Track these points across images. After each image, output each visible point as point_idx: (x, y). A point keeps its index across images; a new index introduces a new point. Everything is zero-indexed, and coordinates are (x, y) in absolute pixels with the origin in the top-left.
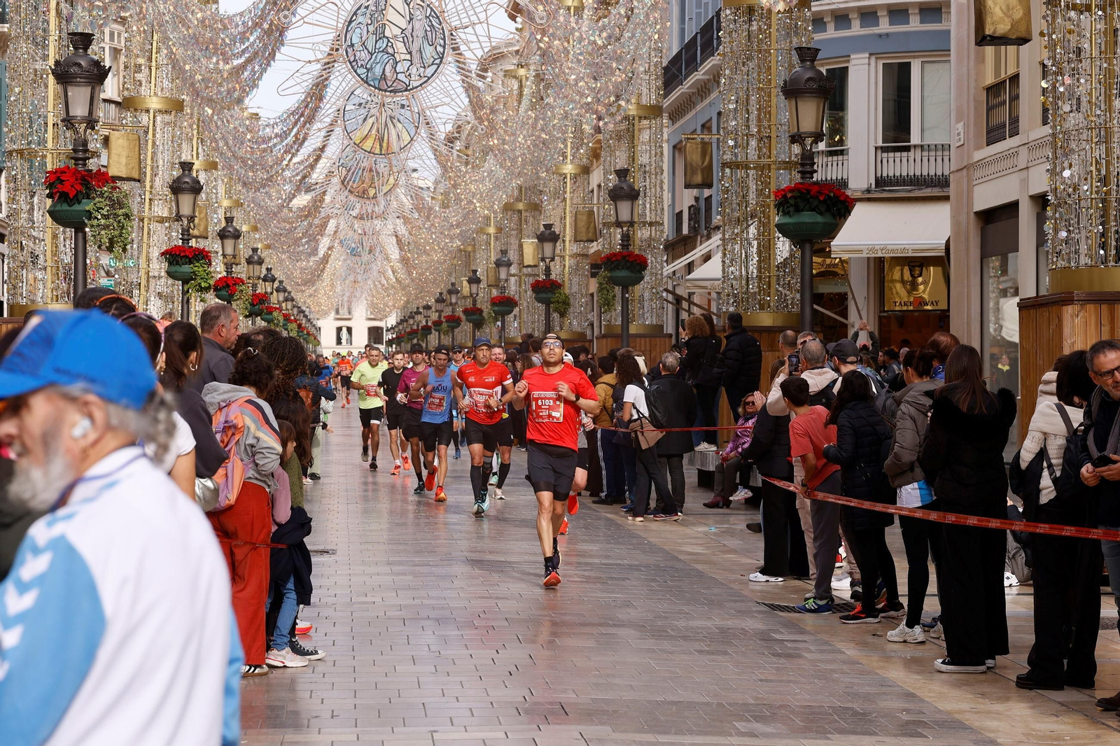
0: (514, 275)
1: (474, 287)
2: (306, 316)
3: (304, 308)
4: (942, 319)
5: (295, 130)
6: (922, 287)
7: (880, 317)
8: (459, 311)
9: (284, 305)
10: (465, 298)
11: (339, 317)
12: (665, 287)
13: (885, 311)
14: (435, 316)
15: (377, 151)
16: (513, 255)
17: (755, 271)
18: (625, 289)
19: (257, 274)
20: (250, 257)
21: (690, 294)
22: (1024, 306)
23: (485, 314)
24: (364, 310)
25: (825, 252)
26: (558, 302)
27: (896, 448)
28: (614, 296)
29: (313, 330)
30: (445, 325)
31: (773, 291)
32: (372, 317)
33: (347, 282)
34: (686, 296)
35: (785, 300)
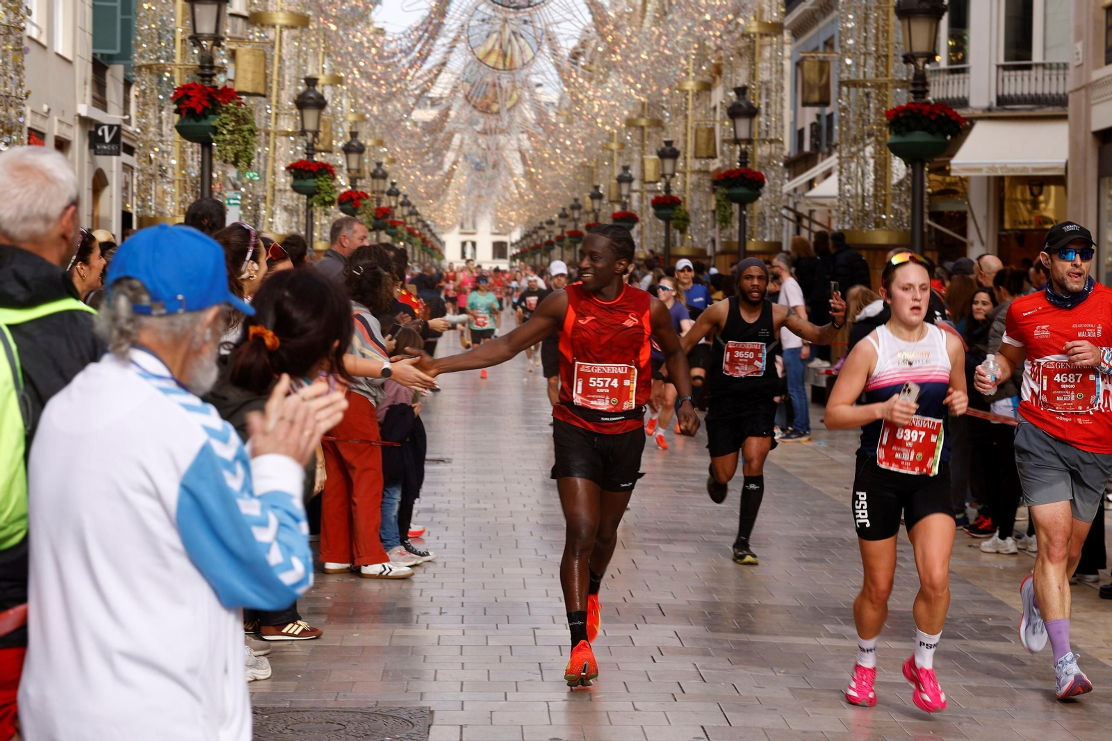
0: (635, 191)
1: (596, 204)
2: (430, 231)
3: (429, 222)
5: (419, 46)
6: (1043, 206)
7: (1000, 238)
8: (581, 226)
9: (408, 219)
10: (587, 213)
11: (464, 231)
12: (786, 204)
13: (1004, 230)
14: (558, 232)
15: (501, 66)
16: (634, 172)
17: (872, 190)
18: (743, 206)
19: (381, 188)
20: (375, 171)
21: (811, 212)
24: (489, 225)
25: (943, 170)
26: (678, 218)
28: (732, 213)
29: (437, 245)
30: (567, 241)
31: (888, 209)
32: (497, 231)
33: (472, 196)
34: (806, 213)
35: (901, 218)
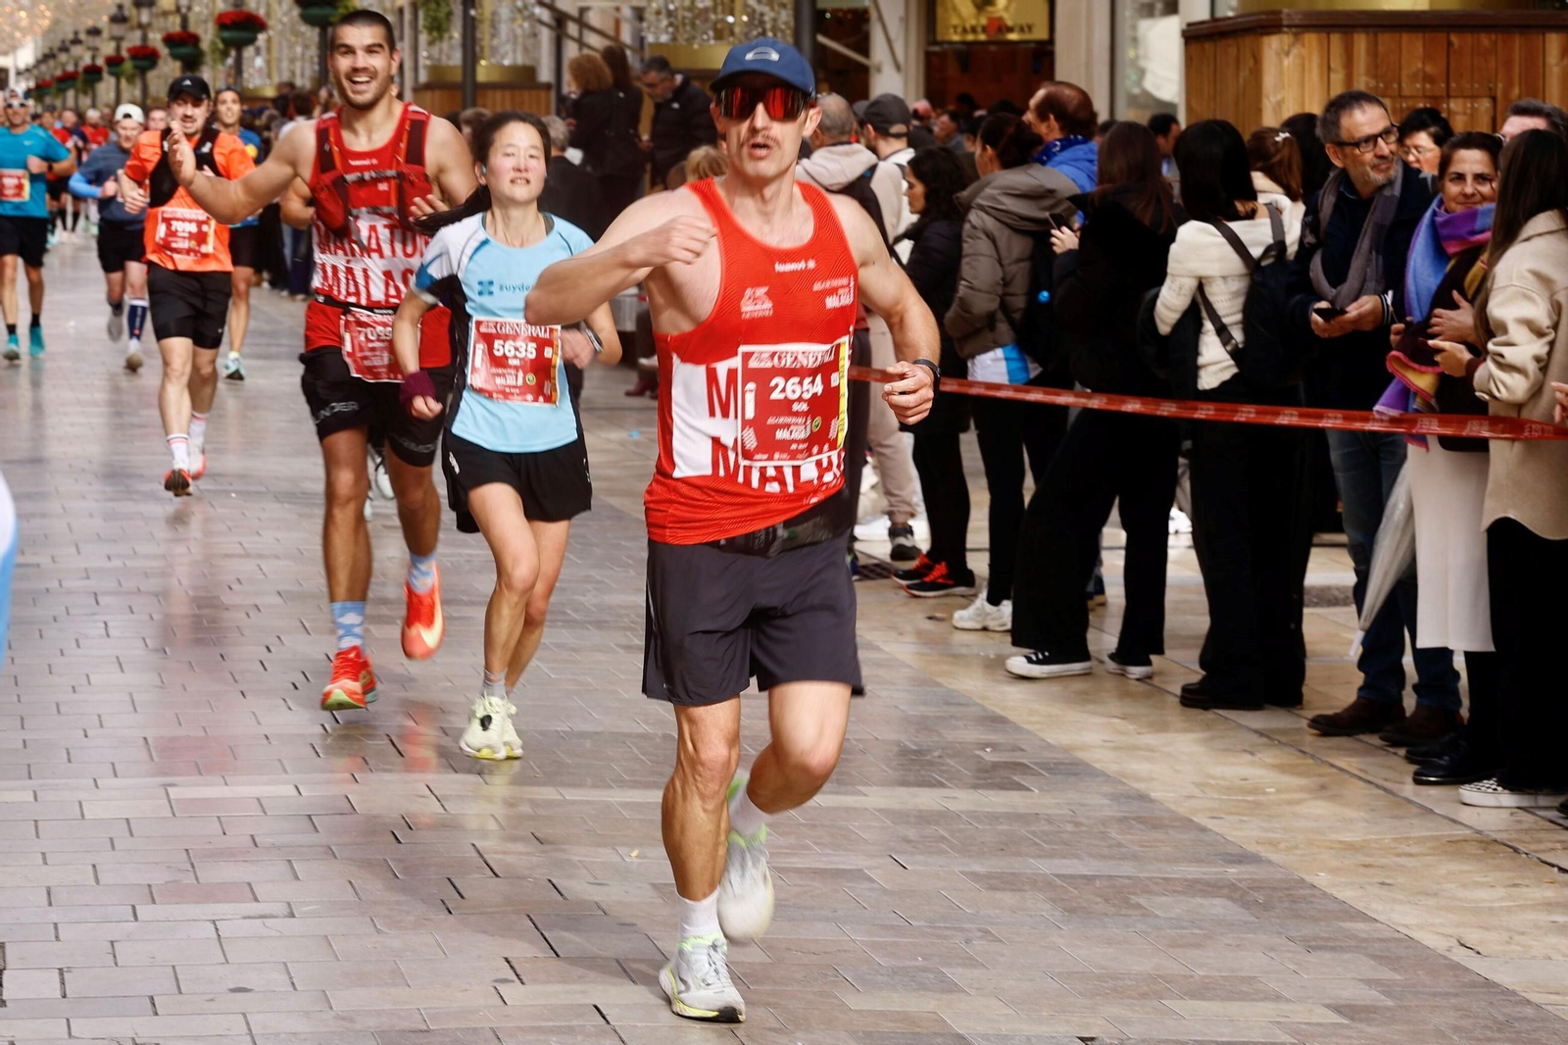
4: (1040, 57)
7: (929, 57)
8: (155, 39)
10: (165, 14)
13: (935, 43)
14: (108, 49)
21: (583, 11)
22: (1193, 36)
23: (205, 45)
27: (962, 289)
28: (450, 14)
30: (128, 66)
34: (574, 13)
35: (762, 23)
